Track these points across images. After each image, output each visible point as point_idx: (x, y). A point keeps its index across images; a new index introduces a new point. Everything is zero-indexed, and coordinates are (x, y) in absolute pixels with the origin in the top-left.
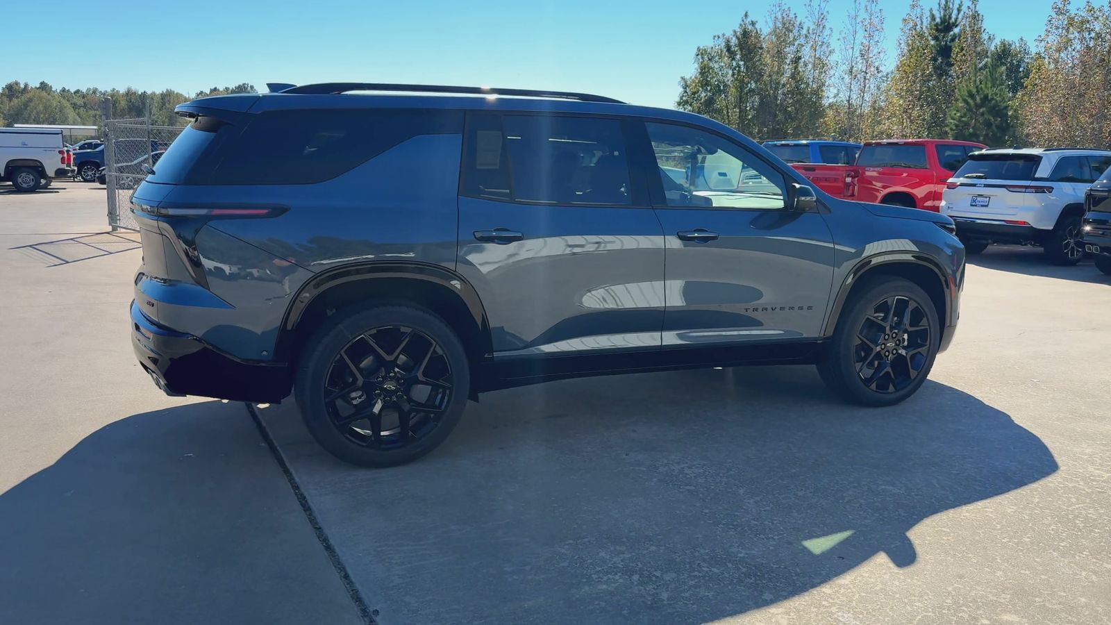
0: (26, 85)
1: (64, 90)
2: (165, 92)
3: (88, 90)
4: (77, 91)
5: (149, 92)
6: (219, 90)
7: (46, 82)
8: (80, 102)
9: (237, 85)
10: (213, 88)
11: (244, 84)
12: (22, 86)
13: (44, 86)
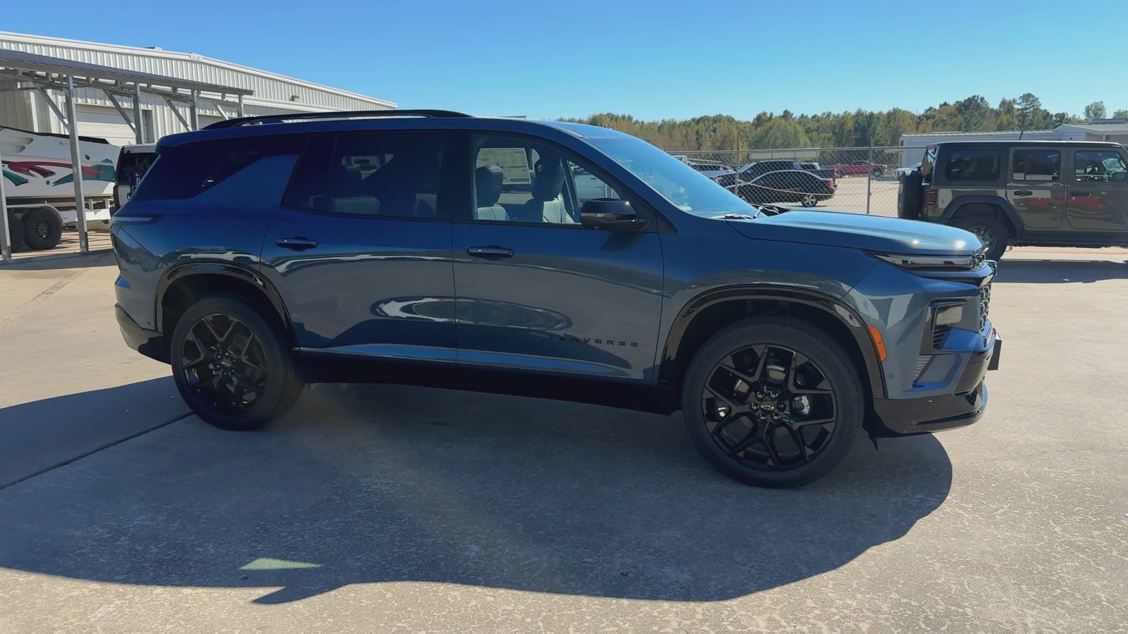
0: (771, 115)
1: (802, 116)
2: (891, 110)
3: (824, 114)
4: (814, 117)
5: (876, 112)
6: (949, 105)
7: (788, 110)
8: (813, 126)
9: (966, 98)
10: (942, 103)
11: (974, 97)
12: (768, 116)
13: (786, 115)
